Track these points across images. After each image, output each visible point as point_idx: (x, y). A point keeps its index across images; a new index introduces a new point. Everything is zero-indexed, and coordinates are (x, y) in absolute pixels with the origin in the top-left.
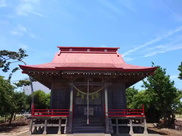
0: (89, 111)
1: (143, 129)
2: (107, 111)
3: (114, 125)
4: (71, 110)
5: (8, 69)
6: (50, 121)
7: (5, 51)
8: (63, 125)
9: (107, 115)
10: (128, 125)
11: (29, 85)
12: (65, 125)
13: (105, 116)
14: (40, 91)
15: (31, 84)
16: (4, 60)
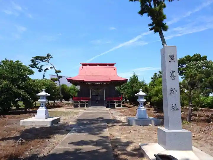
0: (97, 98)
1: (121, 105)
2: (105, 98)
3: (108, 104)
4: (90, 98)
5: (42, 70)
6: (81, 102)
7: (38, 56)
8: (87, 104)
9: (105, 99)
10: (115, 104)
11: (57, 81)
12: (88, 104)
13: (104, 100)
14: (64, 85)
15: (59, 80)
16: (37, 63)
